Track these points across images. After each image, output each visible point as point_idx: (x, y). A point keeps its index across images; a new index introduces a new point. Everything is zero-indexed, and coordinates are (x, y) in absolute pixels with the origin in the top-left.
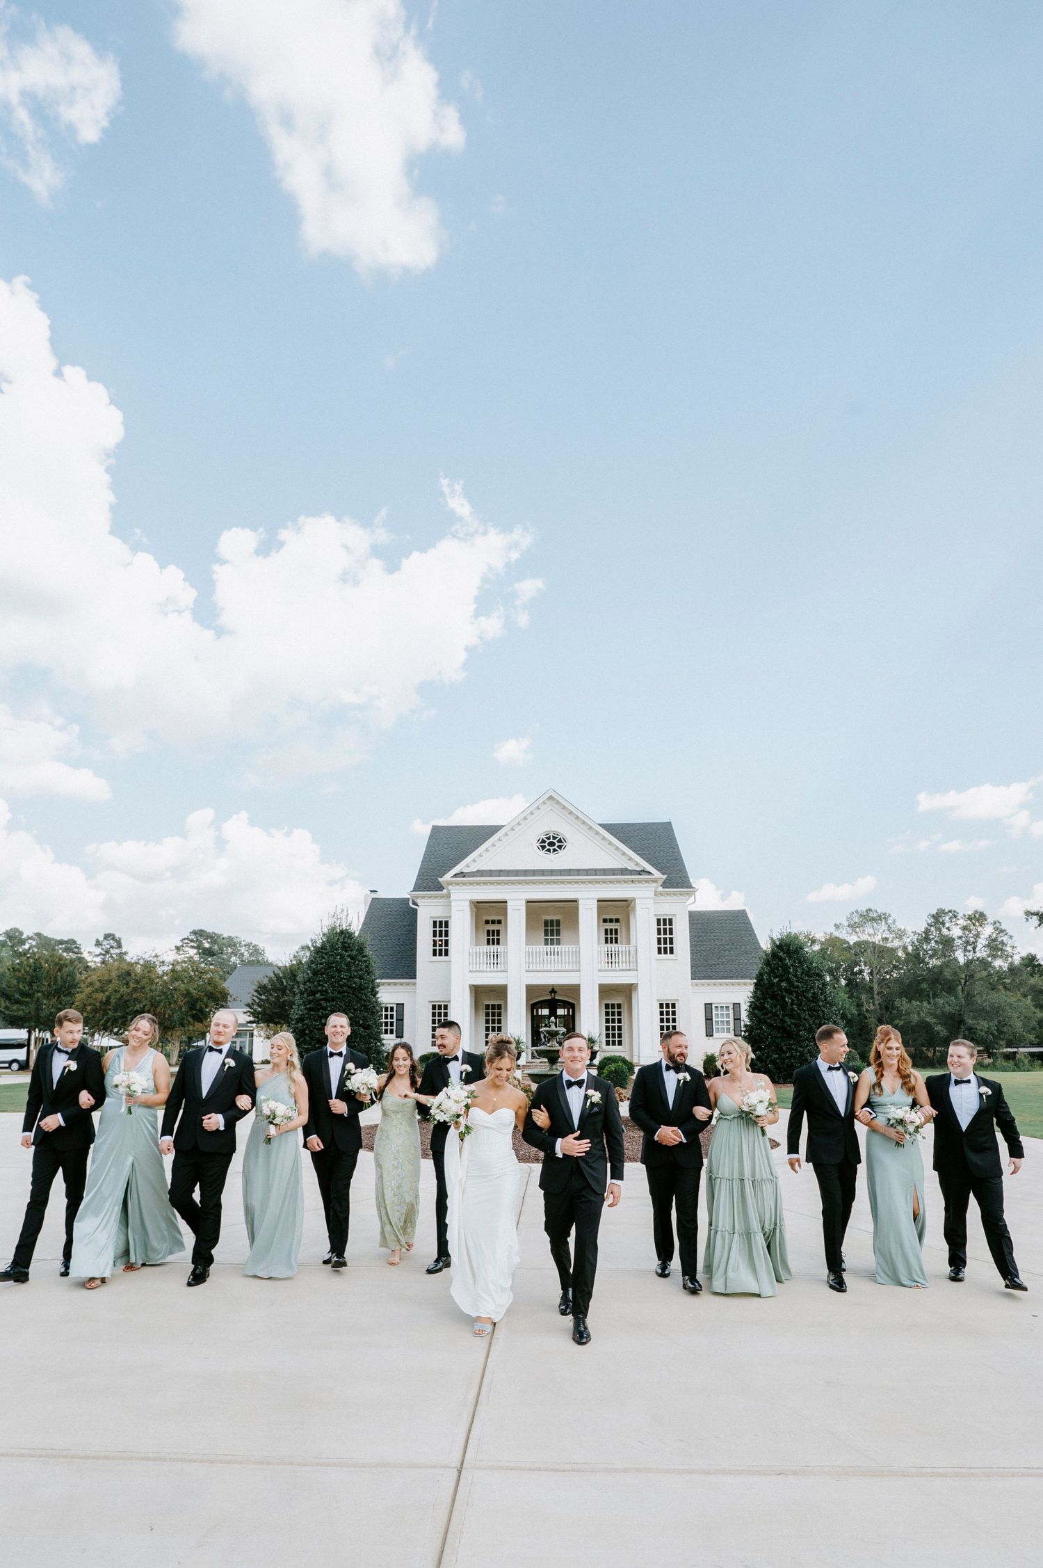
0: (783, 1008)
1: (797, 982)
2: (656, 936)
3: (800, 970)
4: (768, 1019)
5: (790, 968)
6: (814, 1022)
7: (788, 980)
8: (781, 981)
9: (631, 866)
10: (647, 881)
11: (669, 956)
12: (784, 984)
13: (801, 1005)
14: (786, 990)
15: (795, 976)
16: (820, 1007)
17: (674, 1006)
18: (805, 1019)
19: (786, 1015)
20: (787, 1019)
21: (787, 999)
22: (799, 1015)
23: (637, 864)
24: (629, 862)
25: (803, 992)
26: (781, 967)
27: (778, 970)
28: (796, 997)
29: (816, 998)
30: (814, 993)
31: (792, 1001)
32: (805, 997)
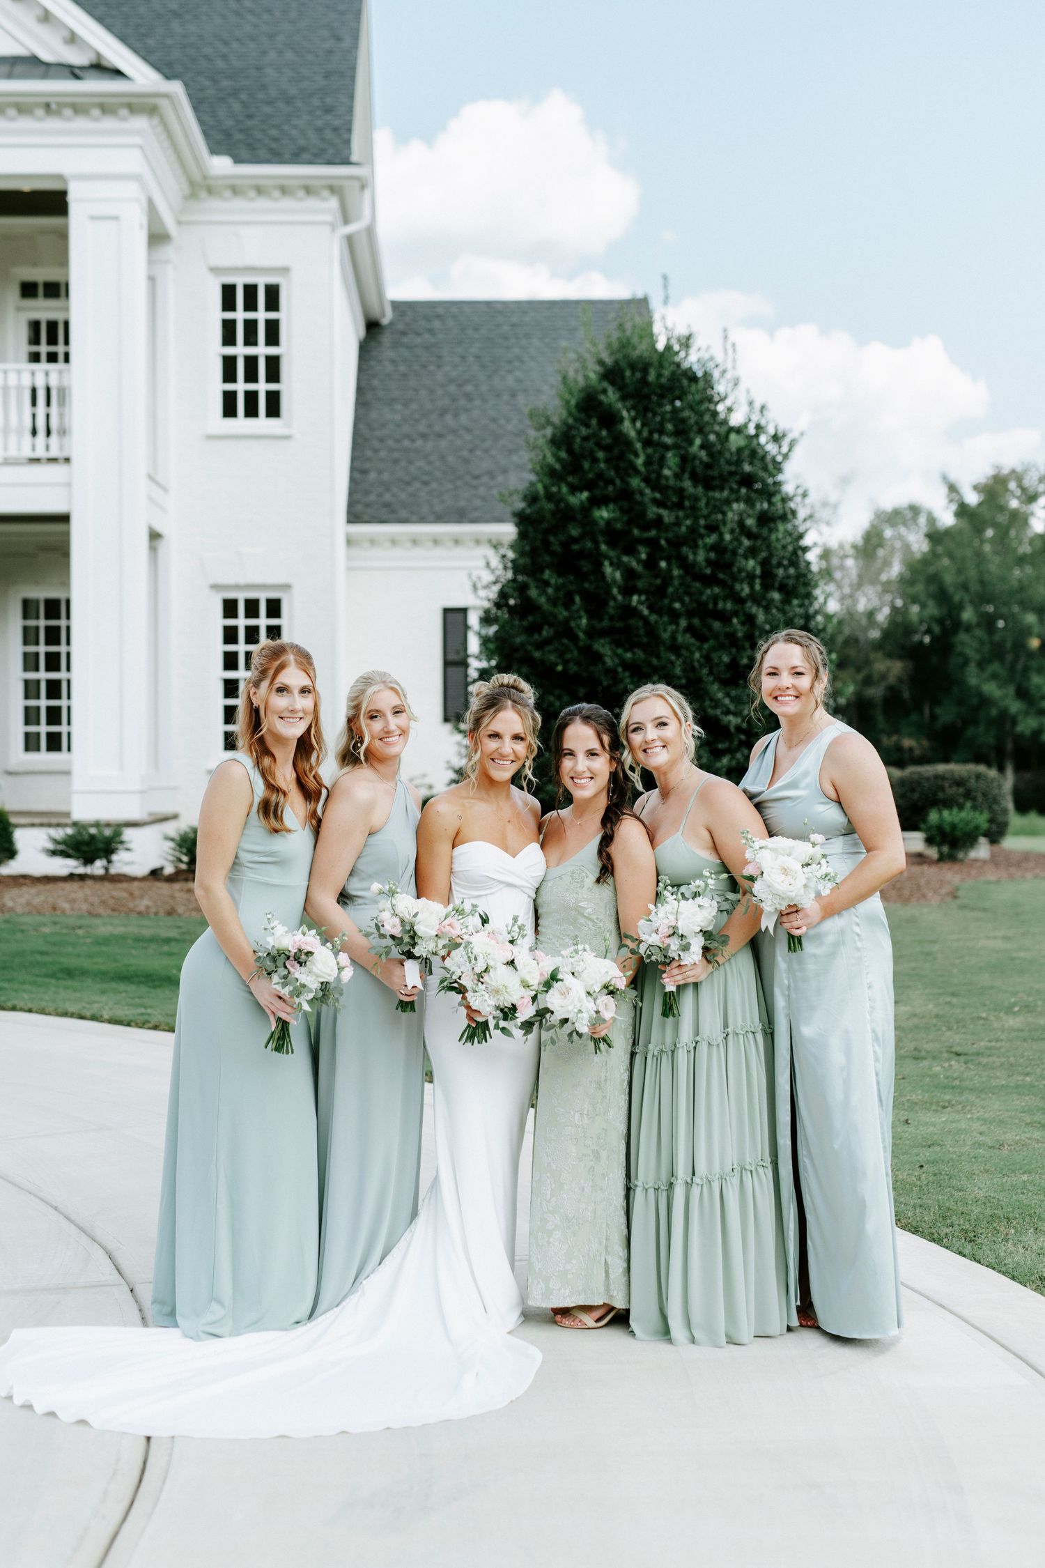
0: (596, 603)
1: (660, 504)
2: (216, 350)
3: (672, 459)
4: (540, 646)
5: (637, 455)
6: (707, 658)
7: (625, 496)
8: (596, 502)
9: (51, 49)
10: (107, 107)
11: (262, 423)
12: (603, 514)
13: (660, 592)
14: (614, 536)
15: (654, 481)
16: (740, 601)
17: (274, 608)
18: (675, 648)
19: (602, 633)
20: (603, 647)
21: (608, 569)
22: (651, 631)
23: (72, 39)
24: (43, 31)
25: (676, 543)
26: (606, 448)
27: (595, 460)
28: (651, 564)
29: (728, 566)
30: (718, 548)
31: (630, 574)
32: (684, 564)
